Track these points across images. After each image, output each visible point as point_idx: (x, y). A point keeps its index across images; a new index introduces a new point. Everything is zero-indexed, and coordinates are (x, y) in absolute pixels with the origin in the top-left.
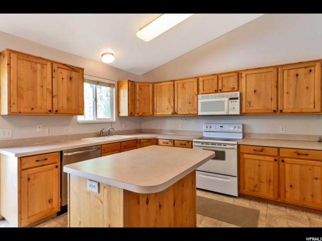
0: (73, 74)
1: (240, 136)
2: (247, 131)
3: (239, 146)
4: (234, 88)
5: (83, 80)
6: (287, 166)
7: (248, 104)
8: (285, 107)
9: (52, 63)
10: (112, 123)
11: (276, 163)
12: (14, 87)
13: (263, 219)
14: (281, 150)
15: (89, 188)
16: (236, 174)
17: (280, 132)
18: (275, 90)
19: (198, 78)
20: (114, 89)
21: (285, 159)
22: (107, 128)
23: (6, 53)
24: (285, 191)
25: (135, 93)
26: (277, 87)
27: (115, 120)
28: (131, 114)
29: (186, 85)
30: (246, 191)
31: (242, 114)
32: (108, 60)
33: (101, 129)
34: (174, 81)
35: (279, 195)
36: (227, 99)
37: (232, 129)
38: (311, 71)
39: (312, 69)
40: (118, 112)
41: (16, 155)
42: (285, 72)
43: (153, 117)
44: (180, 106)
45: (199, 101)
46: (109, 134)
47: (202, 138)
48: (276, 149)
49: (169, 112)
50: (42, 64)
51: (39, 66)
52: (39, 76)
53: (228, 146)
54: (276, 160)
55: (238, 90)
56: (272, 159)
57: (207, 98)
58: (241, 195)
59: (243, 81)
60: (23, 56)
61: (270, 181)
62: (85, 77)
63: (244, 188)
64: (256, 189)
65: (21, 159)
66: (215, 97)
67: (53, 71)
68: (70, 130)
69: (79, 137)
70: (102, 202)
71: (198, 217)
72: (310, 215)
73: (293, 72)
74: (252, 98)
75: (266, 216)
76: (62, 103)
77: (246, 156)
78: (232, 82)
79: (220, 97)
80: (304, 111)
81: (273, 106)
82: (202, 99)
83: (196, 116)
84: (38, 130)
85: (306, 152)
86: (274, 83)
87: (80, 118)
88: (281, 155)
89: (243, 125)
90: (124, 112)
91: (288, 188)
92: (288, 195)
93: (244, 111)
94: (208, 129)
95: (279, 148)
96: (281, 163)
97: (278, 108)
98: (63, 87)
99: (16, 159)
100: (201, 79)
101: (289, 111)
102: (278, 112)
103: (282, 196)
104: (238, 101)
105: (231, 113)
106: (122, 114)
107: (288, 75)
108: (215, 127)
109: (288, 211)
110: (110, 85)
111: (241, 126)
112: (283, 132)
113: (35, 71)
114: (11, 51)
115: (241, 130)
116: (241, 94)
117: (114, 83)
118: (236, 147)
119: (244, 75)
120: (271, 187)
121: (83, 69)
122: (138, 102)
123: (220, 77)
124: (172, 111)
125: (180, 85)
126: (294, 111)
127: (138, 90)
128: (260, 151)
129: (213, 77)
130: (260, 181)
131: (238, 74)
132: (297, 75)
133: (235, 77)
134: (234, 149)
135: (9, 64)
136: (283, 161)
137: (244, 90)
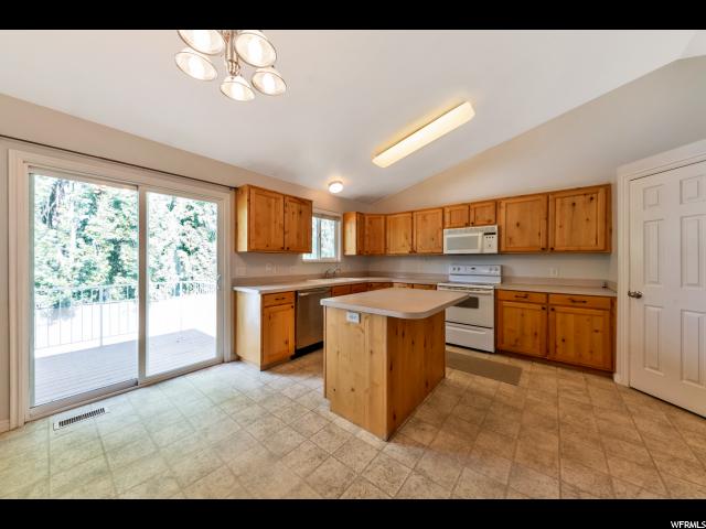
0: (303, 207)
1: (498, 281)
2: (507, 274)
3: (496, 291)
4: (490, 221)
5: (311, 214)
6: (559, 316)
7: (508, 240)
8: (557, 243)
9: (285, 196)
10: (337, 263)
11: (545, 312)
12: (253, 223)
13: (527, 375)
14: (551, 296)
15: (348, 319)
16: (492, 325)
17: (552, 275)
18: (544, 222)
19: (443, 209)
20: (339, 223)
21: (556, 308)
22: (333, 269)
23: (246, 189)
24: (556, 346)
25: (364, 227)
26: (547, 219)
27: (339, 259)
28: (359, 253)
29: (428, 218)
30: (505, 346)
31: (501, 253)
32: (336, 189)
33: (326, 269)
34: (412, 212)
35: (548, 351)
36: (480, 234)
37: (486, 271)
38: (592, 199)
39: (594, 196)
40: (344, 250)
41: (260, 292)
42: (558, 201)
43: (384, 256)
44: (420, 243)
45: (445, 237)
46: (334, 276)
47: (448, 282)
48: (544, 296)
49: (406, 251)
50: (276, 198)
51: (273, 200)
52: (273, 211)
53: (482, 292)
54: (543, 309)
55: (496, 223)
56: (539, 307)
57: (455, 233)
58: (498, 351)
59: (502, 212)
60: (261, 191)
61: (536, 334)
62: (314, 211)
63: (503, 343)
64: (519, 344)
65: (264, 296)
66: (466, 232)
67: (285, 205)
68: (296, 271)
69: (304, 279)
70: (363, 331)
71: (447, 370)
72: (588, 376)
73: (568, 201)
74: (515, 233)
75: (530, 373)
76: (292, 239)
77: (506, 303)
78: (488, 214)
79: (471, 231)
80: (583, 248)
81: (541, 243)
82: (448, 235)
83: (440, 256)
84: (268, 269)
85: (584, 299)
86: (543, 213)
87: (306, 257)
88: (551, 302)
89: (502, 267)
90: (352, 250)
91: (559, 342)
92: (559, 351)
93: (503, 249)
94: (456, 272)
95: (548, 294)
96: (551, 312)
97: (547, 245)
98: (293, 223)
99: (259, 296)
100: (447, 210)
101: (564, 249)
102: (548, 250)
103: (552, 352)
104: (496, 236)
105: (486, 251)
106: (348, 253)
107: (562, 204)
108: (465, 269)
109: (559, 370)
110: (335, 218)
111: (499, 268)
112: (556, 276)
113: (269, 206)
114: (250, 187)
115: (498, 273)
116: (499, 228)
117: (340, 215)
118: (492, 292)
119: (503, 204)
120: (538, 341)
121: (311, 202)
122: (367, 239)
123: (472, 207)
124: (409, 249)
125: (420, 218)
126: (571, 248)
127: (367, 224)
128: (525, 297)
129: (462, 207)
130: (523, 334)
131: (496, 203)
132: (574, 204)
133: (492, 207)
134: (489, 294)
135: (249, 200)
136: (553, 310)
137: (503, 222)
